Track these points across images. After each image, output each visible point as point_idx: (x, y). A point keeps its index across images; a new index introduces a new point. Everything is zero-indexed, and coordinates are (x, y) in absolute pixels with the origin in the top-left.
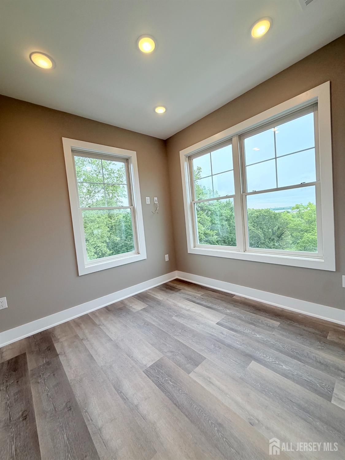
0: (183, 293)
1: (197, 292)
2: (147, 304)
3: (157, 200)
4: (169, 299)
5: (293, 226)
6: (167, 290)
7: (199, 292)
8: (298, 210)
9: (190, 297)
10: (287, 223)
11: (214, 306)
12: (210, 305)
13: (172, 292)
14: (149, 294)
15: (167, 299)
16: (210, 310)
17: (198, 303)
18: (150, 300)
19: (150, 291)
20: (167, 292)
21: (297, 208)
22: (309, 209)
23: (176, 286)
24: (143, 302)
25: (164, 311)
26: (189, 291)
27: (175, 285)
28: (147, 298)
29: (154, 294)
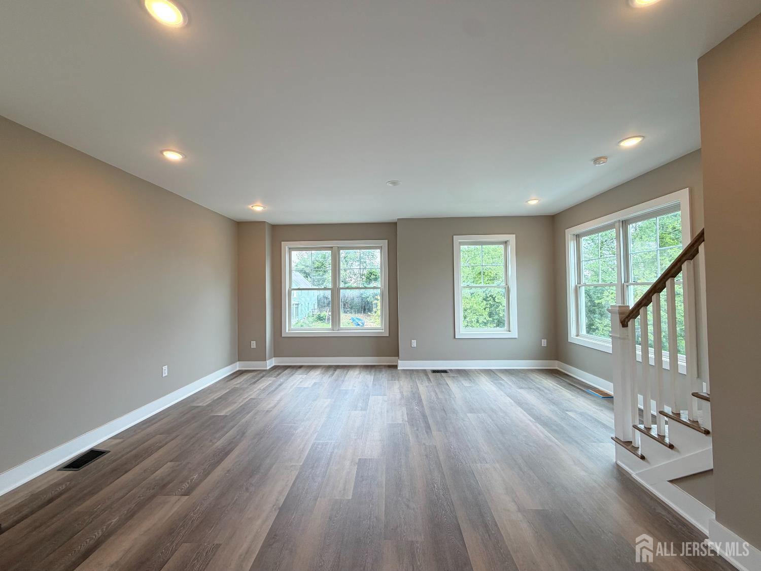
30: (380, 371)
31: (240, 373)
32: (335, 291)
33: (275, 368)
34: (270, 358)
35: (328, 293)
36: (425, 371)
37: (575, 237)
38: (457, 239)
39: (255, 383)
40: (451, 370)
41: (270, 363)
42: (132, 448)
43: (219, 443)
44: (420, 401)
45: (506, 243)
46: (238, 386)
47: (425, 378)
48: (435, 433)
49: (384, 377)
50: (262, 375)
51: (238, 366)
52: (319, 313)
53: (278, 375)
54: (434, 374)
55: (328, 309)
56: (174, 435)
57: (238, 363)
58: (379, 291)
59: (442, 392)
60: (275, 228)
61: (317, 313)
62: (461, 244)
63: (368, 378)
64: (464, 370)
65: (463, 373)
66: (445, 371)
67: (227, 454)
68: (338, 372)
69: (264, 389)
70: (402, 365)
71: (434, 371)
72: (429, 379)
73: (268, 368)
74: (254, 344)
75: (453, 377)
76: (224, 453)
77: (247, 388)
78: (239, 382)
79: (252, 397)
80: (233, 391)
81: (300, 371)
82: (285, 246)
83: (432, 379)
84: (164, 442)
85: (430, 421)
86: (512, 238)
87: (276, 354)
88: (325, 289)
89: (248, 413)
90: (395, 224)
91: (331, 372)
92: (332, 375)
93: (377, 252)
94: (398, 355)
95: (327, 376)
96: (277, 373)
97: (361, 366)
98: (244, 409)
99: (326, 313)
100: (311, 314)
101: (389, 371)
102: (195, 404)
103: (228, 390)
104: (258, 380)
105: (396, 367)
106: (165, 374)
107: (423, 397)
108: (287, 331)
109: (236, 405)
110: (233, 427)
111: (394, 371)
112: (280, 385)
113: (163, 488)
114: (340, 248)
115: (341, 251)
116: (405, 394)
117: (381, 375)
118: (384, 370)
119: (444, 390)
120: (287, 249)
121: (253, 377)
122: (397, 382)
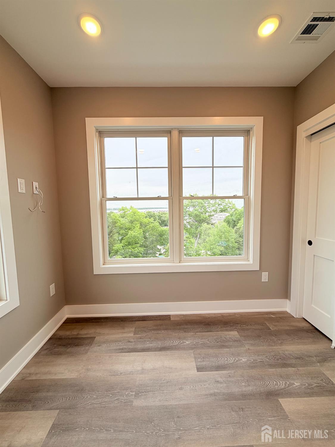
0: (104, 342)
1: (123, 331)
2: (51, 409)
3: (37, 187)
4: (90, 367)
5: (120, 224)
6: (69, 350)
7: (126, 330)
8: (124, 211)
9: (122, 345)
10: (115, 223)
11: (168, 343)
12: (159, 344)
13: (82, 349)
14: (34, 378)
15: (88, 370)
16: (168, 352)
17: (143, 350)
18: (50, 394)
19: (33, 370)
20: (71, 354)
21: (123, 210)
22: (131, 211)
23: (78, 334)
24: (35, 408)
25: (106, 400)
26: (108, 334)
27: (75, 333)
28: (37, 391)
29: (49, 373)
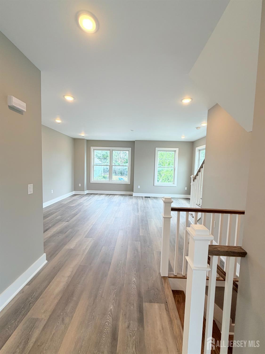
30: (126, 196)
31: (75, 195)
32: (111, 166)
33: (88, 194)
34: (86, 190)
35: (108, 167)
36: (142, 197)
37: (199, 151)
38: (157, 149)
39: (81, 198)
40: (152, 197)
41: (86, 192)
42: (46, 213)
43: (73, 212)
44: (138, 205)
45: (175, 151)
46: (75, 199)
47: (142, 199)
48: (140, 212)
49: (127, 198)
50: (83, 196)
51: (74, 193)
52: (104, 175)
53: (89, 196)
54: (145, 198)
55: (108, 173)
56: (58, 210)
57: (74, 191)
58: (127, 167)
59: (146, 203)
60: (88, 141)
61: (103, 175)
62: (158, 151)
63: (122, 198)
64: (157, 197)
65: (155, 198)
66: (150, 197)
67: (76, 215)
68: (111, 196)
69: (85, 200)
70: (134, 194)
71: (145, 197)
72: (143, 199)
73: (85, 194)
74: (80, 185)
75: (152, 199)
76: (75, 215)
77: (79, 199)
78: (75, 197)
79: (81, 202)
80: (74, 200)
81: (97, 195)
82: (92, 148)
83: (144, 199)
84: (56, 212)
85: (139, 210)
86: (177, 150)
87: (88, 189)
88: (107, 165)
89: (81, 206)
90: (134, 142)
91: (108, 196)
92: (109, 197)
93: (127, 152)
94: (133, 191)
95: (107, 197)
96: (89, 195)
97: (119, 195)
98: (79, 205)
99: (107, 175)
100: (100, 175)
101: (129, 196)
102: (62, 203)
103: (72, 200)
104: (82, 197)
105: (132, 195)
106: (52, 193)
107: (139, 204)
108: (92, 181)
109: (76, 204)
110: (77, 209)
111: (131, 196)
112: (90, 199)
113: (60, 220)
114: (113, 150)
115: (113, 151)
116: (133, 203)
117: (126, 198)
118: (128, 196)
119: (147, 202)
120: (93, 150)
121: (80, 196)
122: (131, 199)
